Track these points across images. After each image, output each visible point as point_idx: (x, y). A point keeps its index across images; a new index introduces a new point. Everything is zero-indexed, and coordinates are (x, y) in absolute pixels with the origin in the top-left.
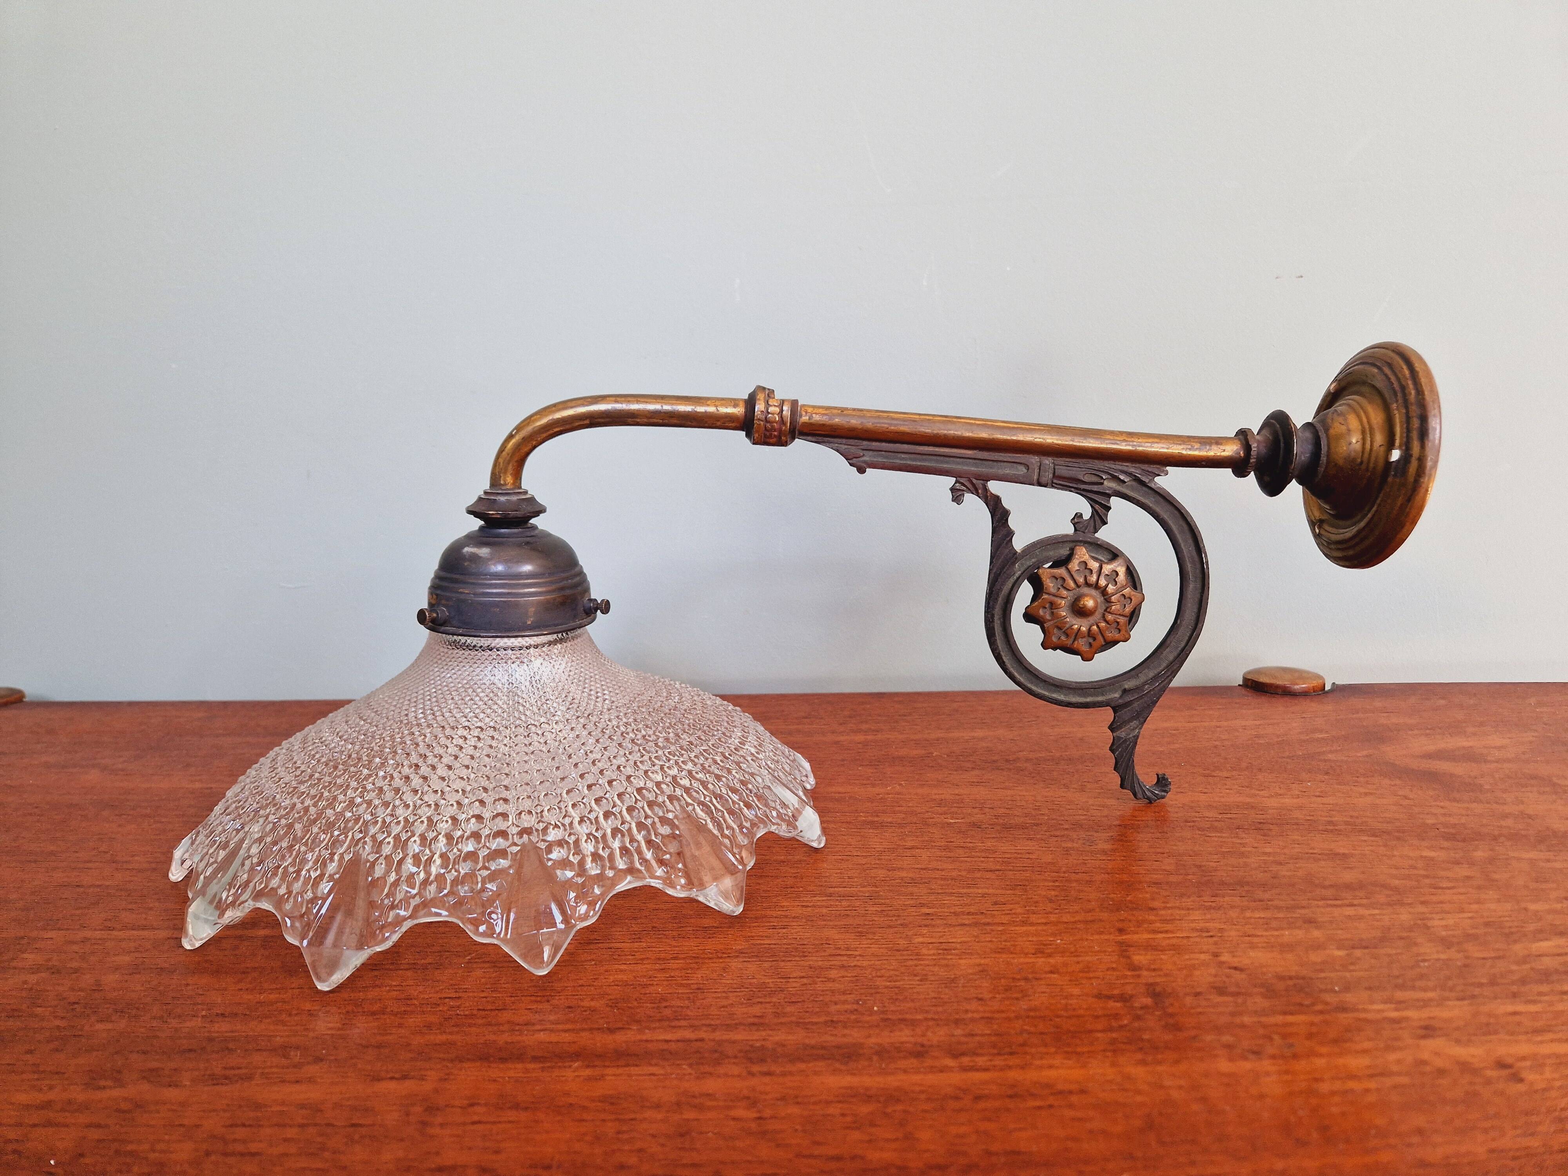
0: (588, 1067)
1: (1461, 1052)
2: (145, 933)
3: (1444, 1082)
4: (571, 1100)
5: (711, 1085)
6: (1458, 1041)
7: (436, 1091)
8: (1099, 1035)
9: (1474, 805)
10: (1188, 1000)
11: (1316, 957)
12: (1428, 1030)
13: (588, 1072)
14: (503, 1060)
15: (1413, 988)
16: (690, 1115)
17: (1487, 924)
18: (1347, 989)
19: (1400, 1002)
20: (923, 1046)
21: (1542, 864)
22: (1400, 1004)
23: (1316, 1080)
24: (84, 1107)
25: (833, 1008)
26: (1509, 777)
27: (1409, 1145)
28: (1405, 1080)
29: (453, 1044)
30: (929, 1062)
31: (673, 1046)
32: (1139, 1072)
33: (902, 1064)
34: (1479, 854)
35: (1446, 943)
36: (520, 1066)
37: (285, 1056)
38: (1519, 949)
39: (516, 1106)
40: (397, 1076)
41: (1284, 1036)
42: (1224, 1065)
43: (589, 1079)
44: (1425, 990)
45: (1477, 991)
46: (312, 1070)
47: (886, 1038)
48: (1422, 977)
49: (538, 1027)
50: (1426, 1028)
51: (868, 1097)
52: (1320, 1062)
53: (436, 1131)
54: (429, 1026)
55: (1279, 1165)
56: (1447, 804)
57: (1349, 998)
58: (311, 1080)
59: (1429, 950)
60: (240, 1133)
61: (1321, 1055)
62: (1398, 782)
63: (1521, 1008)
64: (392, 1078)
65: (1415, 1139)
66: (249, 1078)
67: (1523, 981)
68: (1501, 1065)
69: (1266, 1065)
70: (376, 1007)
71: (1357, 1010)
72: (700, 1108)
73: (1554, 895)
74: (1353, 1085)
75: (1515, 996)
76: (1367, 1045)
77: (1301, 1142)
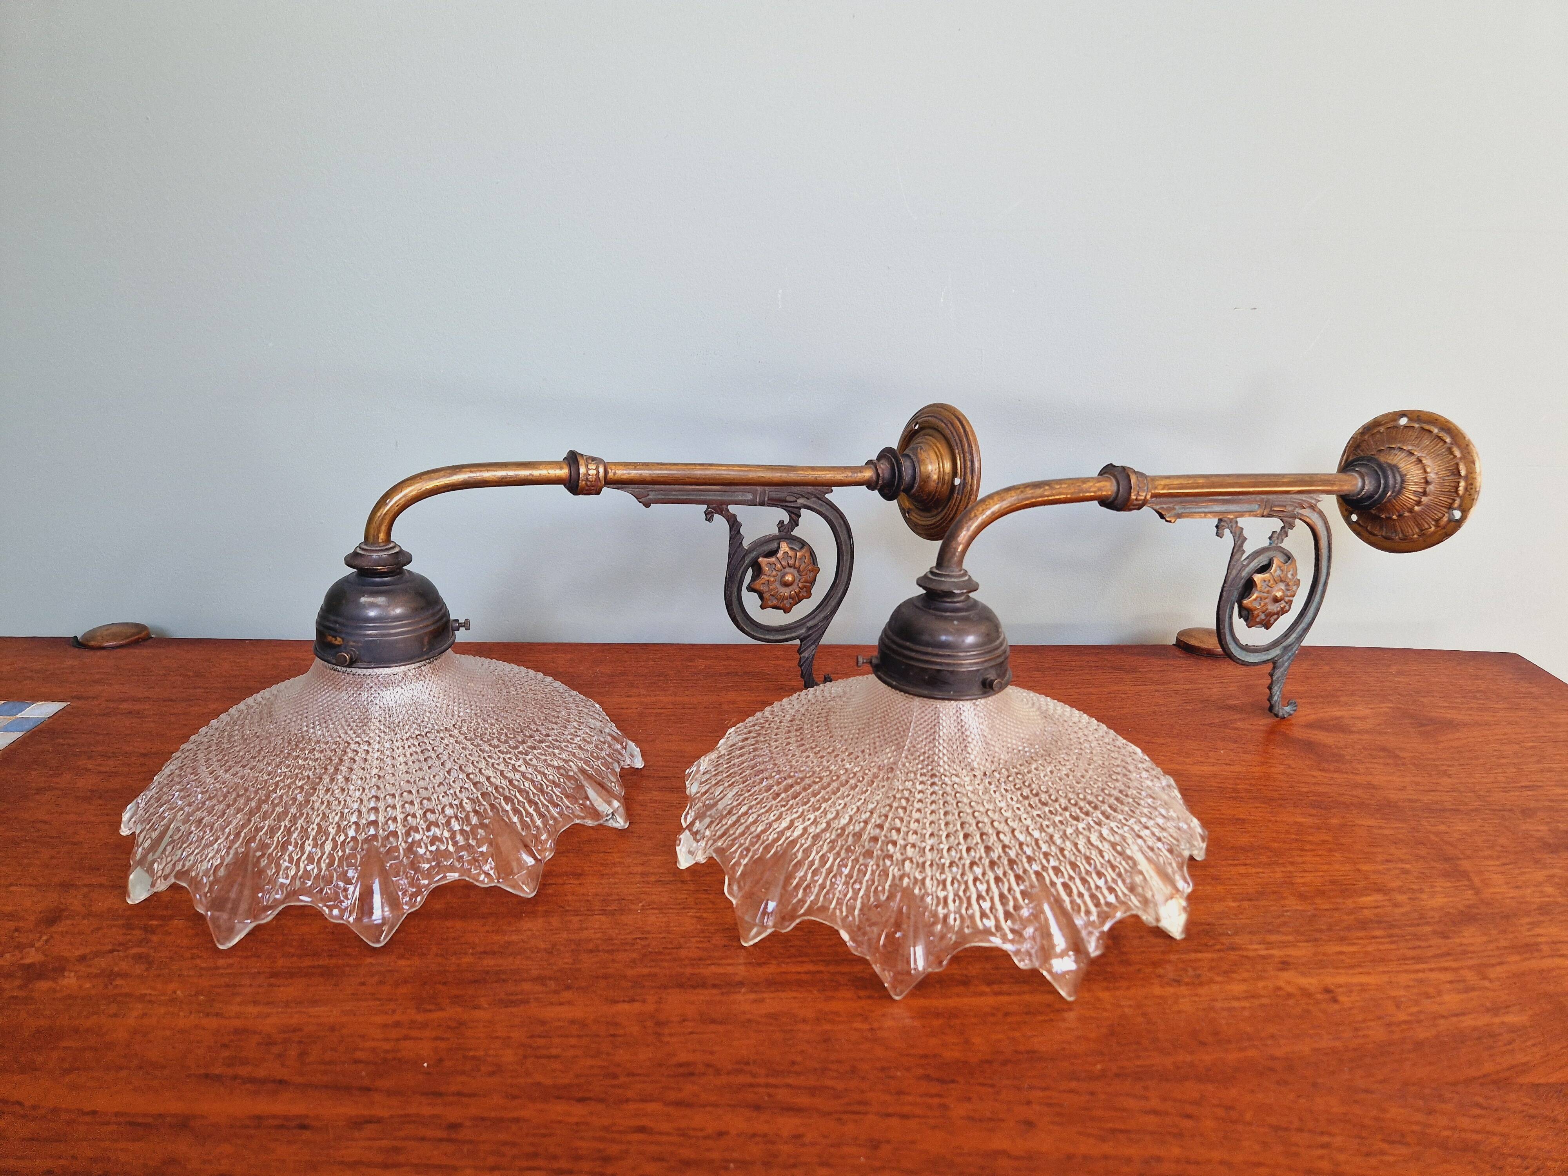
0: (752, 992)
1: (1303, 981)
3: (1291, 1002)
4: (748, 1016)
6: (1303, 974)
7: (656, 1010)
9: (1336, 775)
11: (1218, 907)
12: (1285, 965)
13: (753, 996)
15: (1278, 932)
16: (828, 1027)
17: (1332, 882)
18: (1236, 933)
19: (1269, 943)
20: (966, 976)
21: (1375, 831)
22: (1269, 945)
23: (1214, 1000)
24: (424, 1026)
27: (1266, 1045)
31: (805, 977)
32: (1105, 995)
34: (1334, 821)
35: (1302, 897)
36: (706, 992)
37: (545, 985)
38: (1350, 903)
39: (713, 1021)
40: (627, 999)
41: (1195, 969)
42: (1157, 990)
43: (755, 1001)
44: (1286, 934)
45: (1318, 935)
46: (567, 995)
48: (1285, 924)
49: (709, 962)
50: (1283, 963)
52: (1215, 987)
53: (668, 1039)
54: (634, 961)
55: (1188, 1058)
57: (1238, 940)
58: (570, 1003)
59: (1292, 903)
60: (541, 1042)
61: (1217, 983)
62: (1286, 751)
63: (1345, 949)
64: (624, 1001)
65: (1269, 1042)
66: (527, 1002)
67: (1348, 928)
68: (1327, 991)
69: (1184, 990)
70: (591, 946)
72: (833, 1022)
73: (1380, 858)
74: (1236, 1004)
75: (1342, 939)
76: (1246, 975)
77: (1203, 1044)
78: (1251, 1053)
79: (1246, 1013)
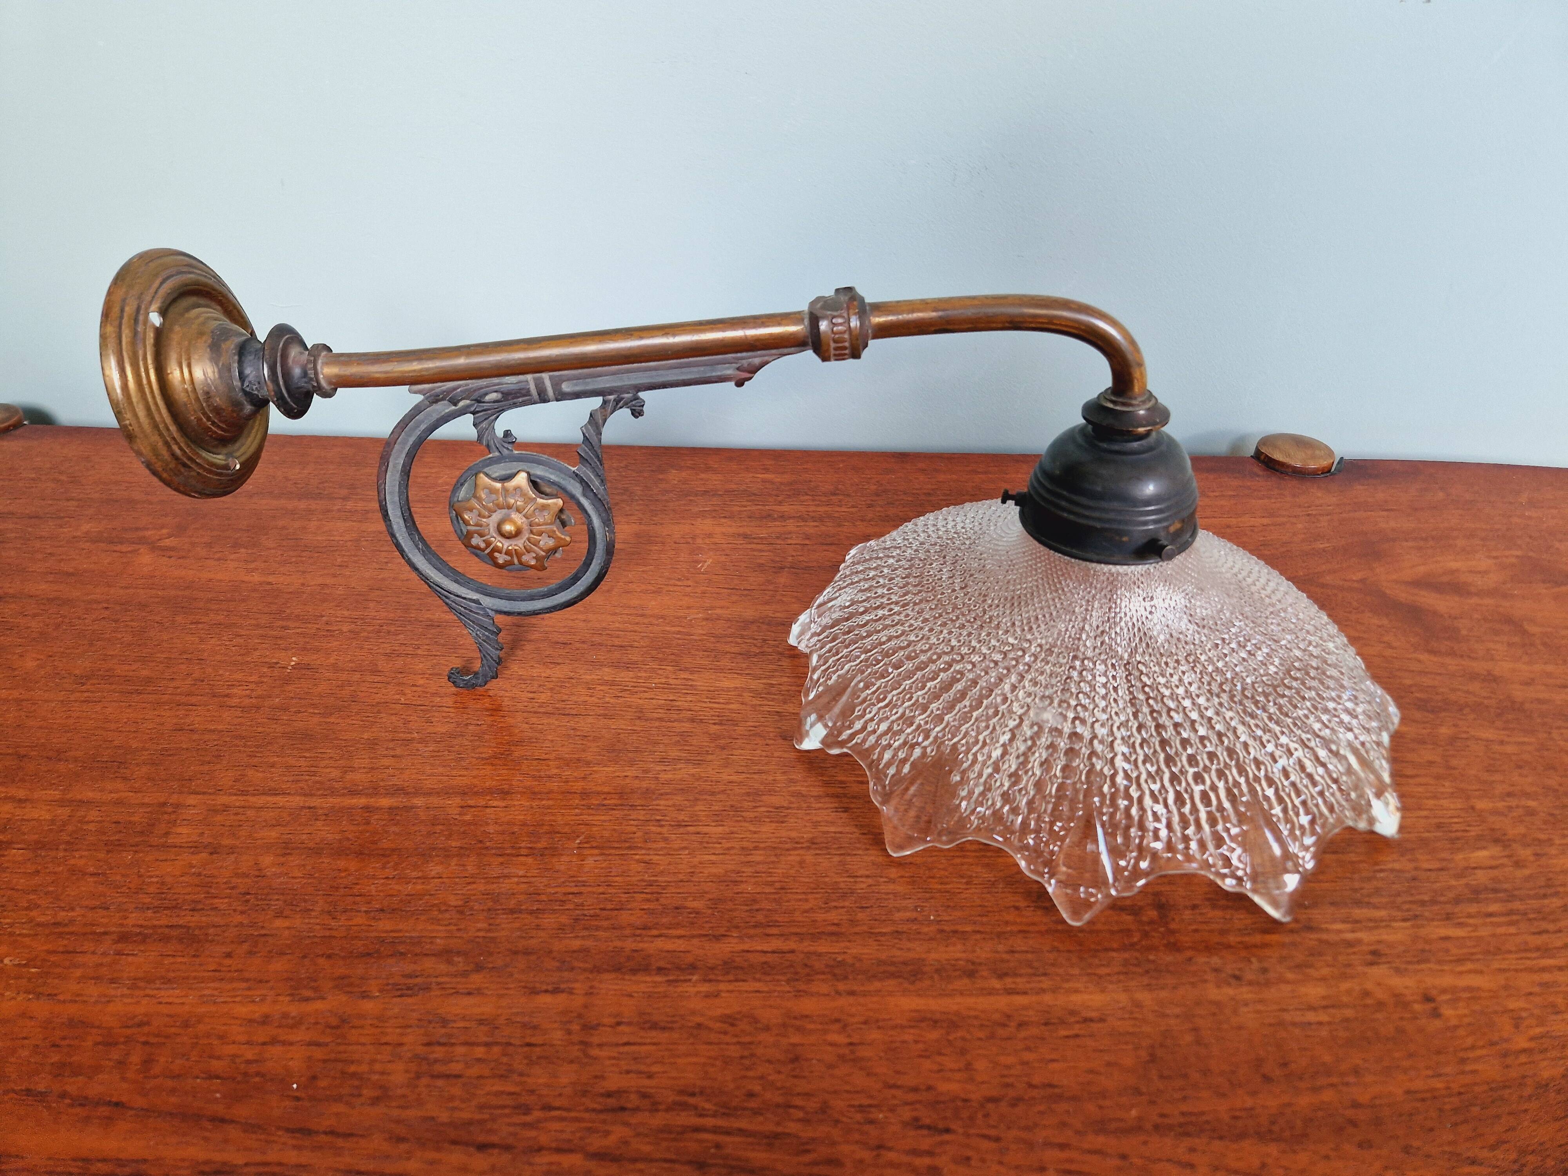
0: (704, 981)
1: (1398, 982)
2: (280, 800)
3: (1381, 1016)
4: (698, 1019)
5: (808, 1005)
6: (1397, 970)
7: (586, 1006)
8: (1114, 954)
9: (1448, 660)
10: (1187, 914)
12: (1376, 956)
13: (705, 988)
14: (634, 971)
15: (1369, 905)
16: (795, 1038)
17: (1439, 826)
18: (1315, 904)
19: (1357, 922)
20: (973, 963)
21: (1496, 747)
22: (1356, 924)
23: (1284, 1010)
24: (299, 1022)
25: (898, 916)
26: (1485, 620)
27: (1347, 1084)
28: (1349, 1013)
29: (587, 951)
30: (979, 983)
31: (769, 958)
32: (1146, 998)
33: (958, 984)
34: (1444, 731)
36: (648, 979)
37: (451, 963)
38: (1460, 859)
39: (655, 1026)
40: (550, 988)
41: (1260, 960)
42: (1212, 992)
43: (707, 996)
44: (1378, 907)
45: (1418, 910)
46: (477, 979)
47: (943, 953)
48: (1376, 891)
49: (655, 932)
50: (1374, 953)
51: (934, 1020)
52: (1287, 990)
53: (596, 1052)
54: (562, 928)
56: (1424, 657)
57: (1316, 915)
58: (480, 992)
59: (1387, 858)
60: (439, 1052)
61: (1288, 982)
63: (1451, 932)
64: (546, 991)
65: (1351, 1079)
66: (428, 988)
67: (1457, 901)
68: (1428, 999)
69: (1245, 993)
70: (512, 903)
71: (1321, 930)
72: (802, 1031)
73: (1499, 789)
74: (1311, 1017)
75: (1448, 917)
76: (1325, 971)
77: (1267, 1079)
78: (1328, 1096)
79: (1324, 1033)
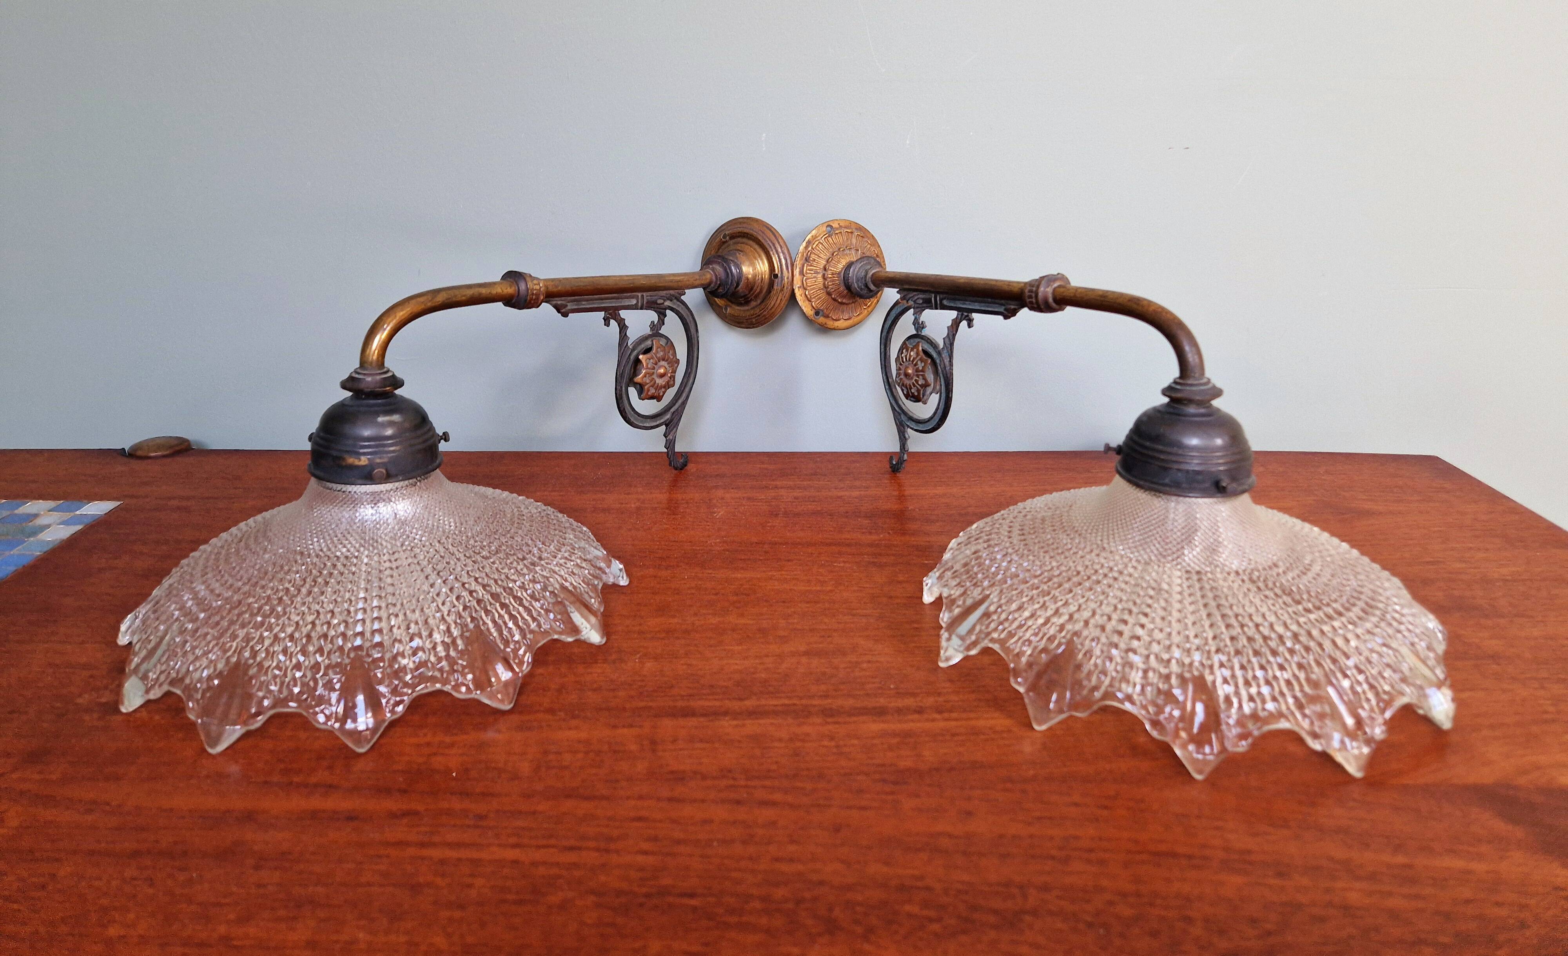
29: (650, 707)
30: (926, 716)
33: (910, 717)
47: (900, 703)
51: (894, 734)
